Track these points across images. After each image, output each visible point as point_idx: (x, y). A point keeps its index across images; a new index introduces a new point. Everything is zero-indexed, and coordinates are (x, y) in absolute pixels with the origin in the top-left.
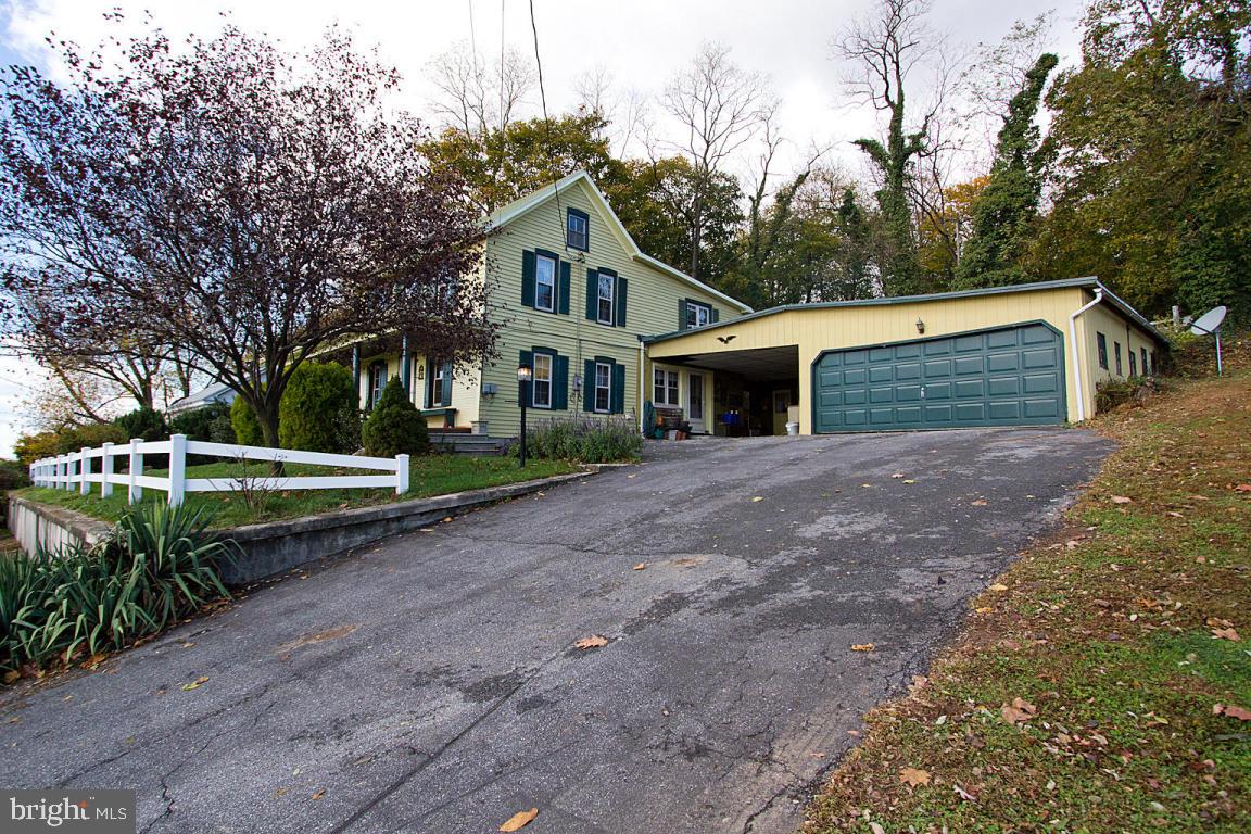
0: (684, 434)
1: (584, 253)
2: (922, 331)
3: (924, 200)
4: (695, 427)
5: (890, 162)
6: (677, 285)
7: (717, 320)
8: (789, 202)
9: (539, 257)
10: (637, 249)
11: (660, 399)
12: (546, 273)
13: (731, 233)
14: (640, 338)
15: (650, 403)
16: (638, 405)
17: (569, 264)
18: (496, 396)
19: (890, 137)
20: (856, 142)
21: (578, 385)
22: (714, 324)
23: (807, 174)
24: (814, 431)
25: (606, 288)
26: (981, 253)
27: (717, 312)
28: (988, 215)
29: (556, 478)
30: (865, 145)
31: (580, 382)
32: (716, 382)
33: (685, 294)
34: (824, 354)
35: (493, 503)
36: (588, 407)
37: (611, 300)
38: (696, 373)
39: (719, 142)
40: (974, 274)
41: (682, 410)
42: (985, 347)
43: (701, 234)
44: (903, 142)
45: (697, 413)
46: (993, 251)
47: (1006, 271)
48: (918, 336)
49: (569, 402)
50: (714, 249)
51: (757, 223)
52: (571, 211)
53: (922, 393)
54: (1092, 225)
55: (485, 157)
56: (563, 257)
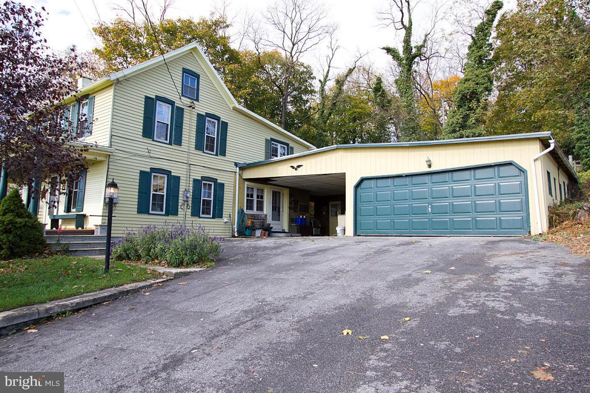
0: (267, 232)
1: (194, 102)
2: (430, 166)
3: (421, 87)
4: (275, 226)
5: (404, 62)
6: (264, 128)
7: (292, 153)
8: (342, 85)
9: (158, 102)
10: (235, 102)
11: (250, 207)
12: (163, 114)
13: (307, 101)
14: (236, 164)
15: (243, 211)
16: (233, 212)
17: (183, 109)
18: (117, 205)
19: (404, 47)
20: (384, 48)
21: (187, 197)
22: (290, 156)
23: (354, 68)
24: (356, 234)
25: (211, 128)
26: (459, 118)
27: (292, 148)
28: (463, 95)
29: (128, 287)
30: (389, 50)
31: (188, 195)
32: (291, 196)
33: (270, 135)
34: (362, 180)
35: (50, 318)
36: (195, 213)
37: (216, 137)
38: (277, 189)
39: (300, 44)
40: (454, 131)
41: (266, 215)
42: (473, 179)
43: (289, 100)
44: (412, 49)
45: (277, 217)
46: (466, 118)
47: (474, 130)
48: (427, 170)
49: (179, 210)
50: (297, 110)
51: (324, 97)
52: (185, 71)
53: (430, 209)
54: (523, 104)
55: (144, 40)
56: (178, 103)
